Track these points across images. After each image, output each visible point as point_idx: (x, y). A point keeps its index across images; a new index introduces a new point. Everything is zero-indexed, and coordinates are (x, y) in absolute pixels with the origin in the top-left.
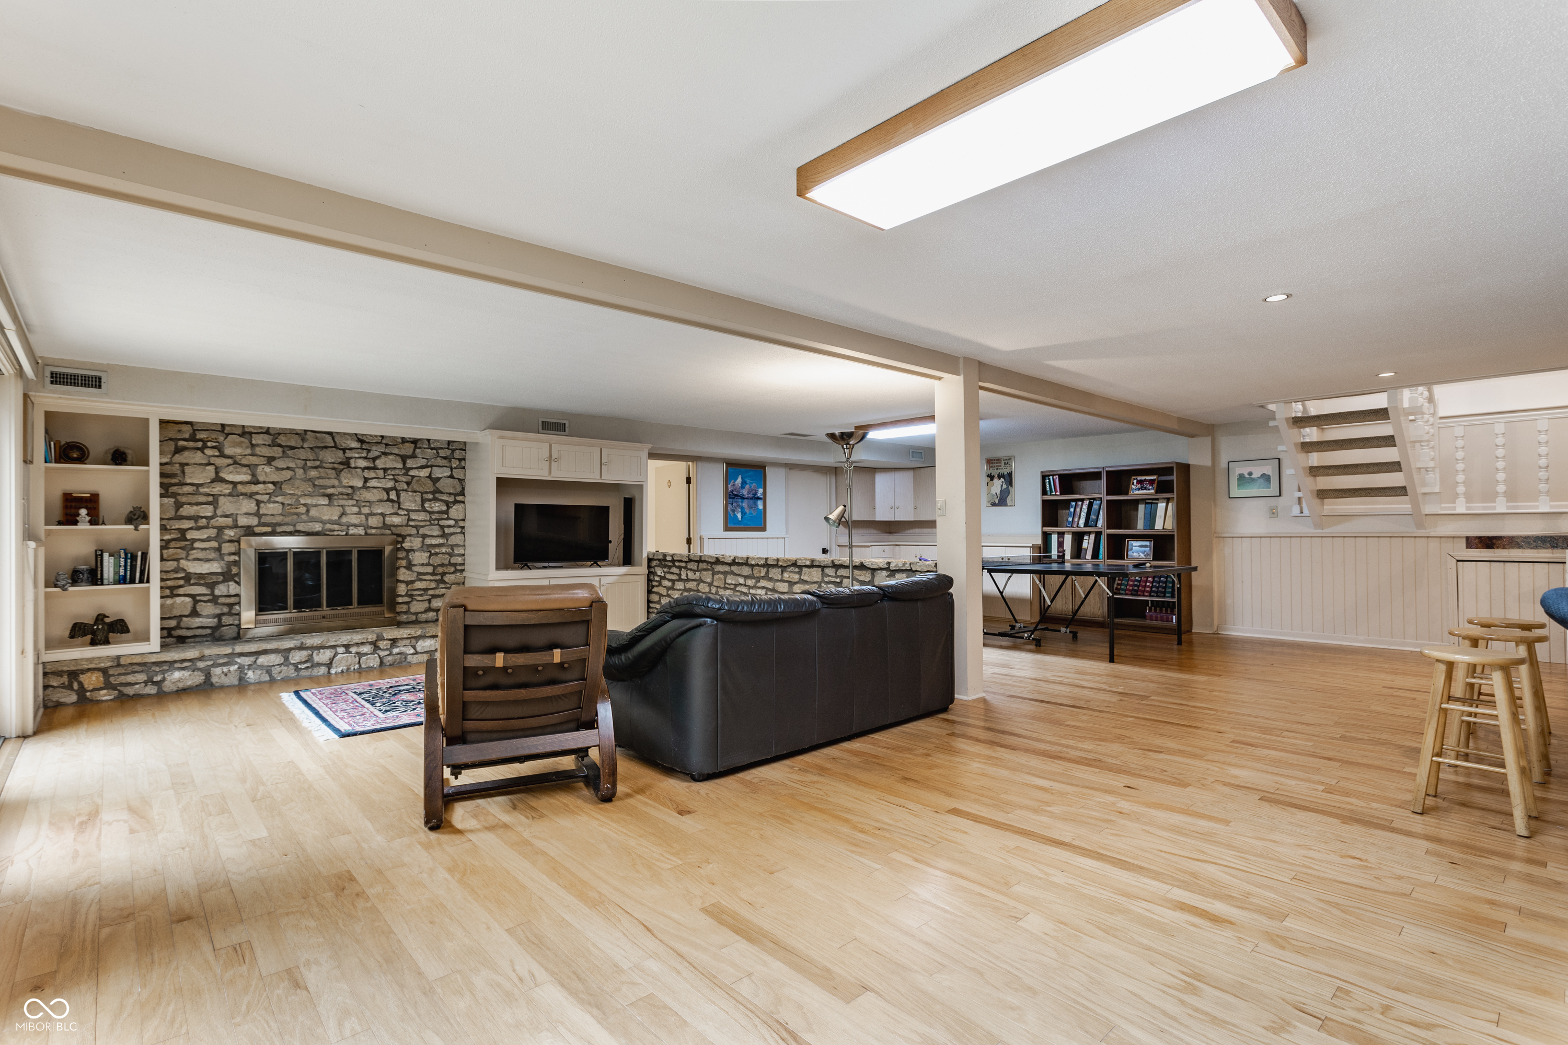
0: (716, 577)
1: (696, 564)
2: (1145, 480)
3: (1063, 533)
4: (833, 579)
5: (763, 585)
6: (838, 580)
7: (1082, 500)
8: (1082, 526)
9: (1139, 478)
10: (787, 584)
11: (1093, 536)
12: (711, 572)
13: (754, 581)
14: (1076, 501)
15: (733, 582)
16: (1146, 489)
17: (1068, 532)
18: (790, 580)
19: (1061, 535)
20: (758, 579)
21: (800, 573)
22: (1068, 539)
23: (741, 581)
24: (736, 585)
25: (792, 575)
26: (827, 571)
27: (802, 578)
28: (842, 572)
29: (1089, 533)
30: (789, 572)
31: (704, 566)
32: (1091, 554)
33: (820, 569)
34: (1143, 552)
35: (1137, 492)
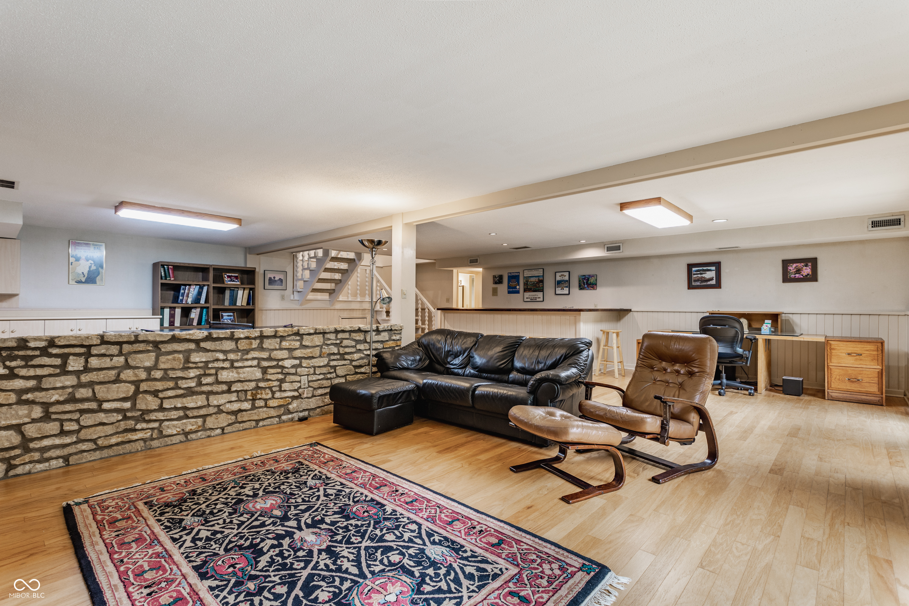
0: (163, 359)
1: (118, 347)
2: (232, 276)
3: (175, 308)
4: (335, 342)
5: (255, 356)
6: (338, 342)
7: (190, 285)
8: (190, 303)
9: (228, 274)
10: (286, 351)
11: (198, 310)
12: (154, 354)
13: (240, 354)
14: (185, 285)
15: (204, 360)
16: (234, 281)
17: (178, 307)
18: (290, 347)
19: (172, 309)
20: (247, 352)
21: (301, 340)
22: (178, 312)
23: (221, 356)
24: (207, 363)
25: (293, 343)
26: (328, 336)
27: (304, 343)
28: (340, 336)
29: (195, 308)
30: (289, 340)
31: (142, 347)
32: (196, 322)
33: (322, 335)
34: (230, 319)
35: (229, 283)
